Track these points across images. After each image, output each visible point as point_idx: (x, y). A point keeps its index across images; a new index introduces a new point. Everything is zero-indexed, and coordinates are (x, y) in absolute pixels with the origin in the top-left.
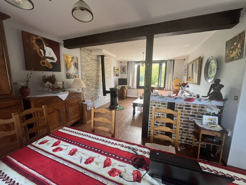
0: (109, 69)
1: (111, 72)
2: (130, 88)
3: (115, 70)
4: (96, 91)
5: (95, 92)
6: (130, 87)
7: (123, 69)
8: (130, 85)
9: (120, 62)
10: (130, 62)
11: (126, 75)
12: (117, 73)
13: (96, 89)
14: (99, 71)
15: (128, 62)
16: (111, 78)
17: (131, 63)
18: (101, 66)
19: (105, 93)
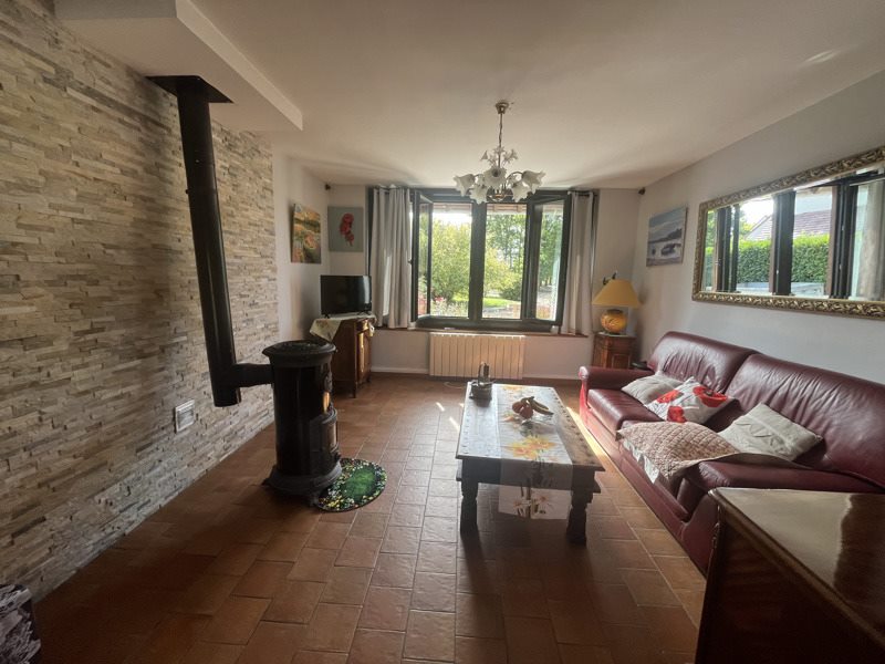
0: (261, 213)
1: (272, 233)
2: (385, 326)
3: (297, 226)
4: (145, 374)
5: (133, 389)
6: (386, 319)
7: (345, 228)
8: (385, 313)
9: (328, 187)
10: (382, 193)
11: (363, 256)
12: (312, 246)
13: (142, 355)
14: (166, 210)
15: (371, 192)
16: (274, 270)
17: (387, 194)
18: (179, 176)
19: (228, 381)
